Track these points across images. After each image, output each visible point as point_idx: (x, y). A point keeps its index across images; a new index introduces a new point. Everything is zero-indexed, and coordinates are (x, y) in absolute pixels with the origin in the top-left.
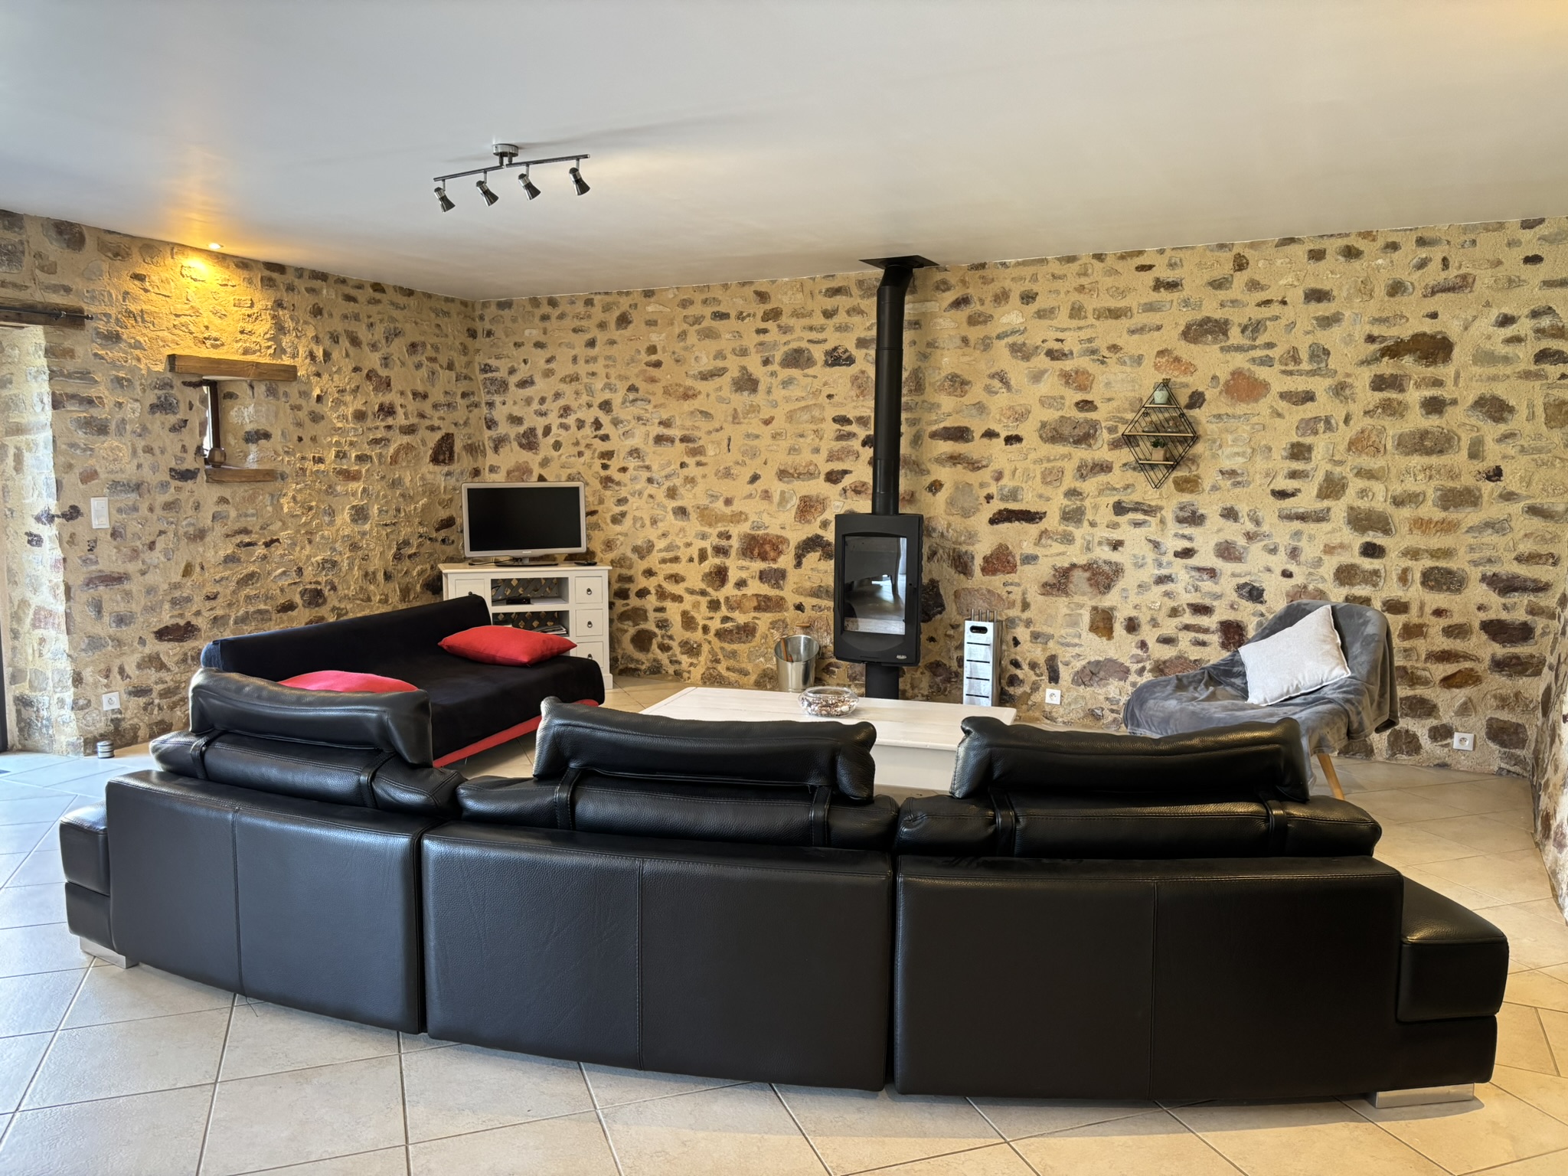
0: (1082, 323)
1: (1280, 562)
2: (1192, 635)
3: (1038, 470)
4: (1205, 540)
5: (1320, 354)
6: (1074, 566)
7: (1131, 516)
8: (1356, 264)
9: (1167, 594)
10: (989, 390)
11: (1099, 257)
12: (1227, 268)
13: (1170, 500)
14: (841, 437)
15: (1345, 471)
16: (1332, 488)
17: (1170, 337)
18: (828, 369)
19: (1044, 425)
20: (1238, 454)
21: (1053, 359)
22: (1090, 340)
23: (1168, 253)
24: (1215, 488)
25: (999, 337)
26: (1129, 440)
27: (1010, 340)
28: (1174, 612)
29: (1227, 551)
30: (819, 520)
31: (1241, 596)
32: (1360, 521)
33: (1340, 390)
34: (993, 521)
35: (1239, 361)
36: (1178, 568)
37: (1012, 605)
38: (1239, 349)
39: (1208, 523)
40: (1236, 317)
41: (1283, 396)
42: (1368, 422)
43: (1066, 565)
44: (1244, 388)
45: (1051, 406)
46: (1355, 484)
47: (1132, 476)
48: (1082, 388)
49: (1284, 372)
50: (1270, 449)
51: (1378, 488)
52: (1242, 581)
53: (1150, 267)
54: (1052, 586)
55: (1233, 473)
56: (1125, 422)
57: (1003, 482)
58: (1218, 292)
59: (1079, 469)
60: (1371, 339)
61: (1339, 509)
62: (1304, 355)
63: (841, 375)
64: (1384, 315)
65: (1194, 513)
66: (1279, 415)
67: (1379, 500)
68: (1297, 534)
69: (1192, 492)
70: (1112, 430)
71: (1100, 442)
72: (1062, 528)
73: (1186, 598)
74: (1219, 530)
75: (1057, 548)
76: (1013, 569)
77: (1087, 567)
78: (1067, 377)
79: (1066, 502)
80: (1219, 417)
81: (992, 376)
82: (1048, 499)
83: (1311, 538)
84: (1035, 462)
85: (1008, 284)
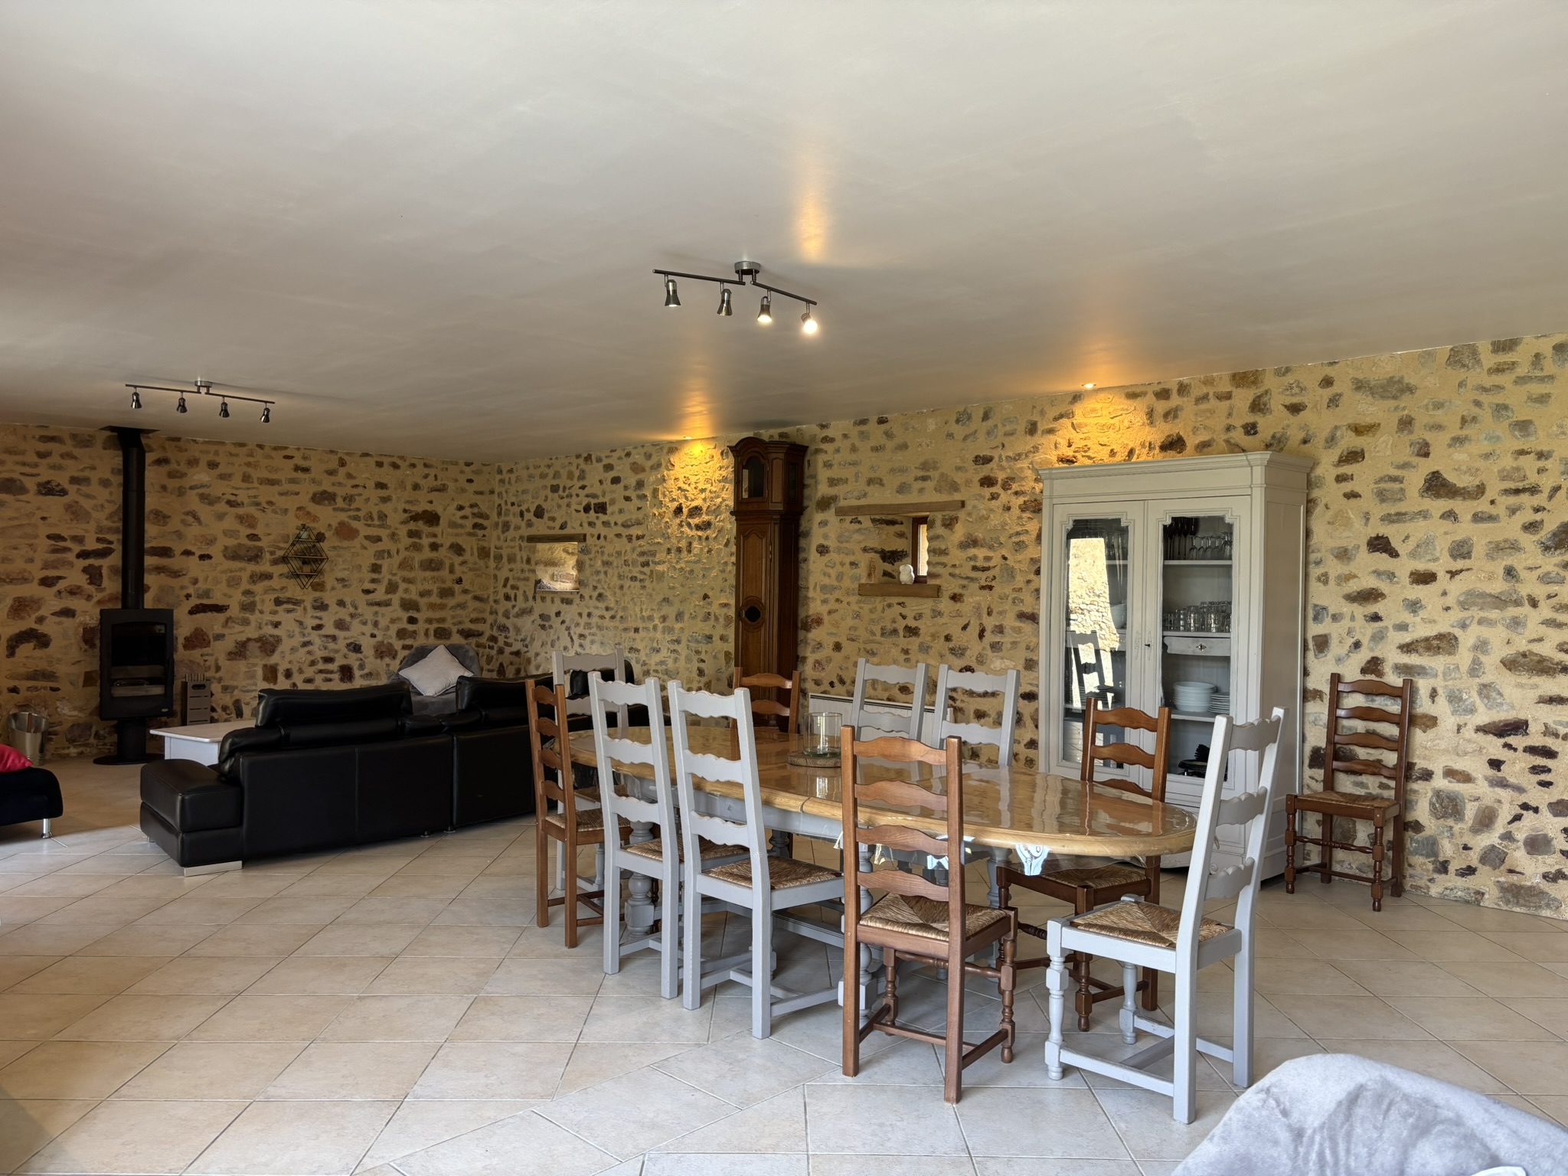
0: (250, 486)
1: (369, 629)
2: (324, 675)
3: (224, 577)
4: (328, 619)
5: (383, 516)
6: (249, 640)
7: (285, 606)
8: (398, 472)
9: (309, 653)
10: (183, 522)
11: (261, 447)
12: (334, 464)
13: (309, 596)
14: (55, 551)
15: (397, 579)
16: (392, 588)
17: (304, 500)
18: (41, 497)
19: (226, 548)
20: (345, 569)
21: (231, 506)
22: (255, 497)
23: (302, 451)
24: (333, 588)
25: (191, 488)
26: (284, 560)
27: (201, 491)
28: (313, 663)
29: (341, 625)
30: (34, 617)
31: (349, 650)
32: (407, 605)
33: (393, 536)
34: (191, 612)
35: (343, 517)
36: (314, 637)
37: (208, 669)
38: (342, 510)
39: (330, 608)
40: (341, 492)
41: (367, 538)
42: (407, 553)
43: (244, 639)
44: (346, 532)
45: (231, 536)
46: (402, 586)
47: (285, 582)
48: (252, 526)
49: (366, 525)
50: (361, 566)
51: (412, 587)
52: (349, 641)
53: (292, 457)
54: (235, 654)
55: (343, 580)
56: (281, 549)
57: (198, 585)
58: (330, 477)
59: (251, 577)
60: (405, 511)
61: (396, 599)
62: (375, 517)
63: (55, 504)
64: (411, 499)
65: (322, 603)
66: (365, 548)
67: (413, 595)
68: (376, 613)
69: (321, 591)
70: (272, 553)
71: (264, 561)
72: (242, 615)
73: (319, 654)
74: (337, 613)
75: (238, 628)
76: (208, 644)
77: (259, 640)
78: (241, 519)
79: (244, 598)
80: (334, 548)
81: (187, 514)
82: (230, 597)
83: (383, 615)
84: (222, 572)
85: (197, 454)
